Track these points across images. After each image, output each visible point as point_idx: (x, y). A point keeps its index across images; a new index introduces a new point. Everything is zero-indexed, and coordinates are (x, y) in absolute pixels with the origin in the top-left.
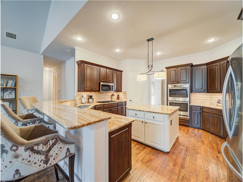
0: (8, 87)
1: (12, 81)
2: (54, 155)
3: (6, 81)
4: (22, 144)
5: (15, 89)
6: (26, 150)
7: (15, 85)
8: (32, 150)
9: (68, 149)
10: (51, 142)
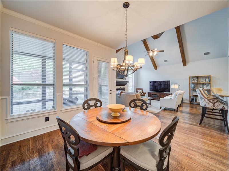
0: (206, 82)
1: (208, 79)
2: (217, 105)
3: (205, 79)
4: (206, 98)
5: (209, 84)
6: (207, 100)
7: (210, 81)
8: (209, 101)
9: (223, 106)
10: (215, 101)
